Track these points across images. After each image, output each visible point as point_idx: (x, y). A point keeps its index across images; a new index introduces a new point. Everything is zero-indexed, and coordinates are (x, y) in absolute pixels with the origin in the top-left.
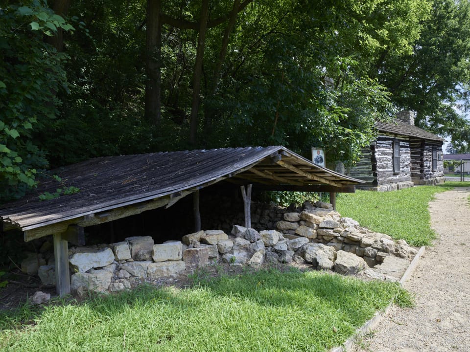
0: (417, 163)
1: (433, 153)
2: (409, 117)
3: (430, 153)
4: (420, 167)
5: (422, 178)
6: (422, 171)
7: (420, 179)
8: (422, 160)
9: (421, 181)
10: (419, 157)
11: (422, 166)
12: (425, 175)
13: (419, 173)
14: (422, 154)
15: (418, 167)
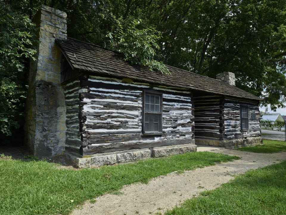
0: (216, 122)
1: (241, 112)
2: (228, 78)
3: (238, 112)
4: (219, 127)
5: (221, 139)
6: (221, 131)
7: (220, 140)
8: (220, 118)
9: (221, 142)
10: (218, 115)
11: (221, 125)
12: (226, 135)
13: (218, 133)
14: (221, 112)
15: (218, 127)
